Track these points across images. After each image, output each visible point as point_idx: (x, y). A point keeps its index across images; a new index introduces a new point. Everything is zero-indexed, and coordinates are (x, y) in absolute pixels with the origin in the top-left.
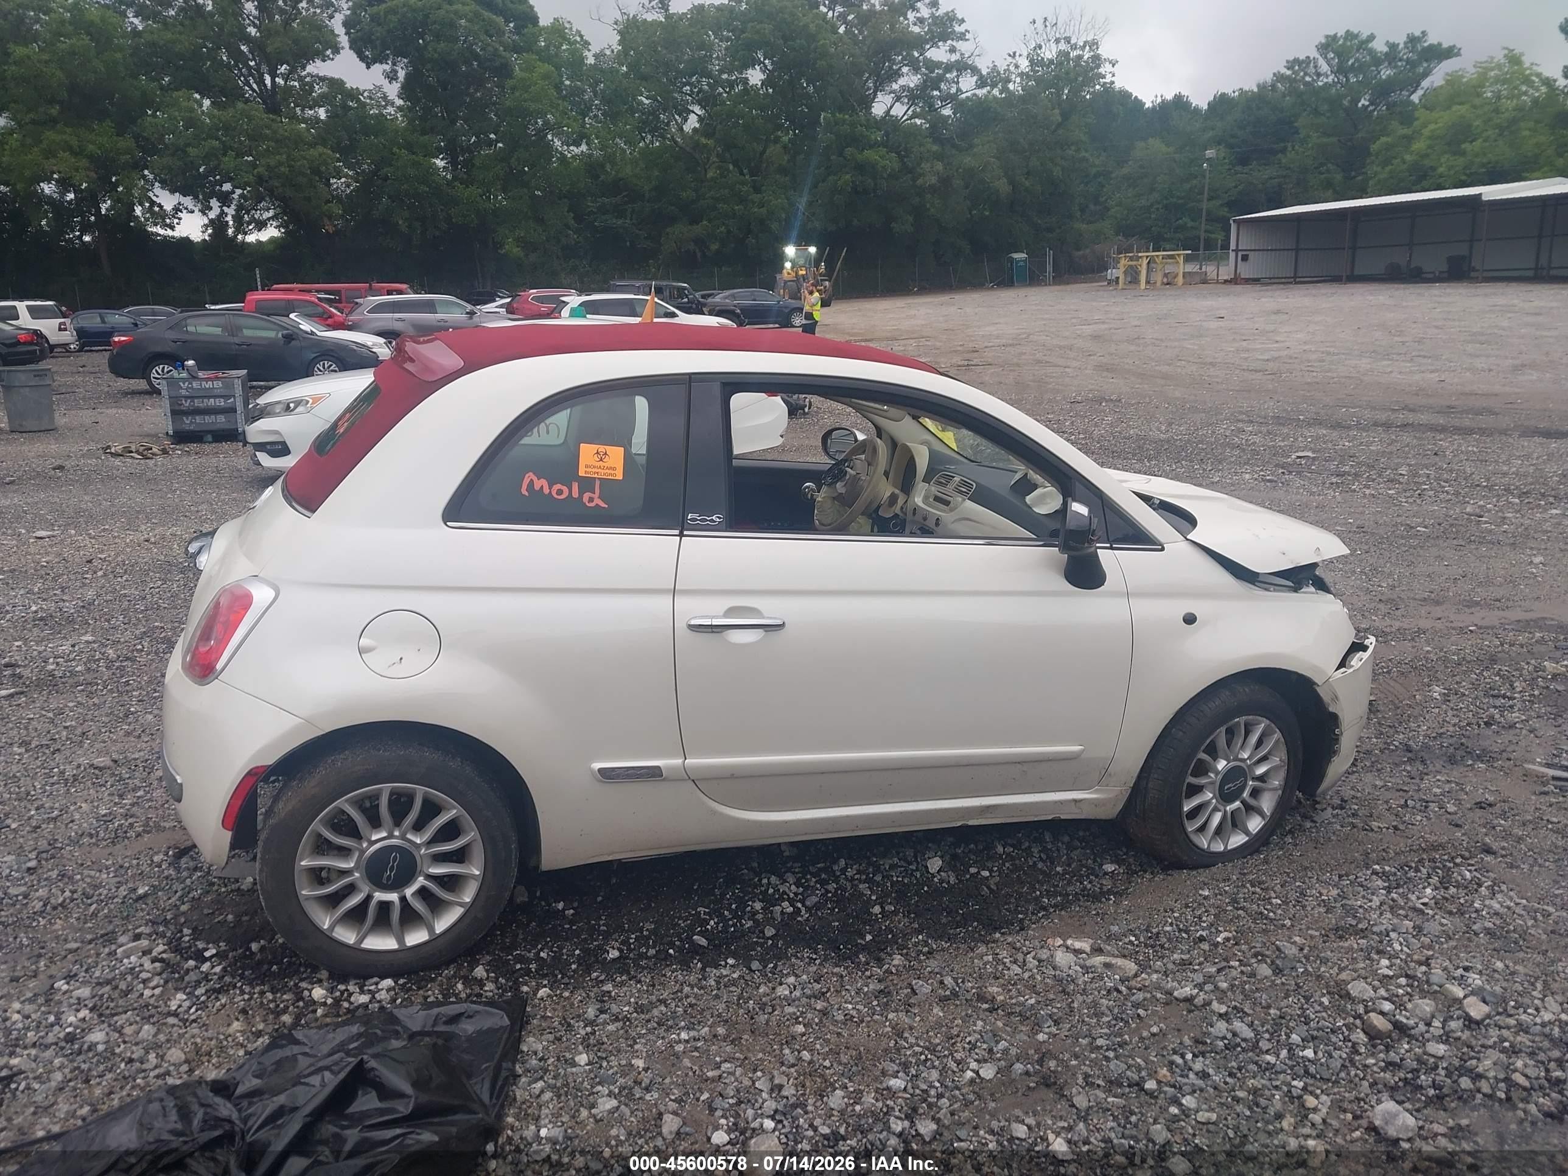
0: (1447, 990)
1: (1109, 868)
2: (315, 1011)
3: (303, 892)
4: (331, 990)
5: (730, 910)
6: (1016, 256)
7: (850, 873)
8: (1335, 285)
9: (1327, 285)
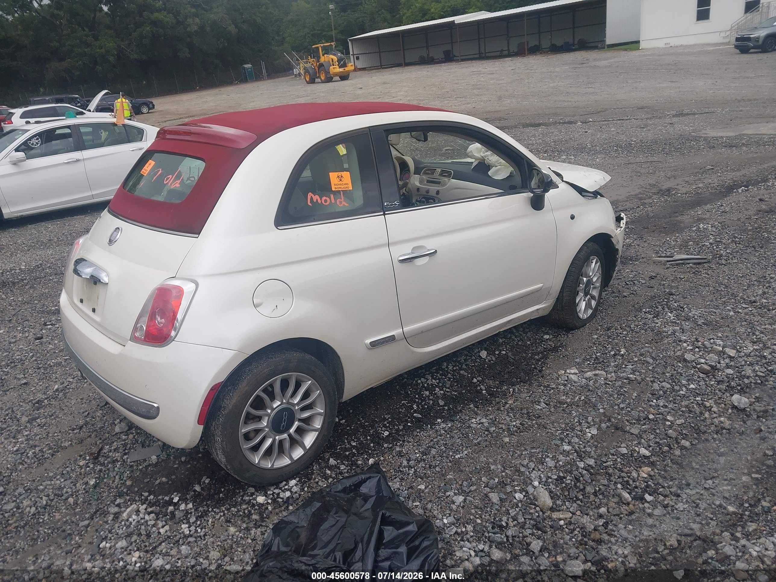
0: (715, 348)
1: (547, 337)
2: (267, 508)
3: (244, 447)
4: (266, 495)
5: (417, 398)
6: (246, 66)
7: (450, 367)
8: (400, 68)
9: (397, 68)
